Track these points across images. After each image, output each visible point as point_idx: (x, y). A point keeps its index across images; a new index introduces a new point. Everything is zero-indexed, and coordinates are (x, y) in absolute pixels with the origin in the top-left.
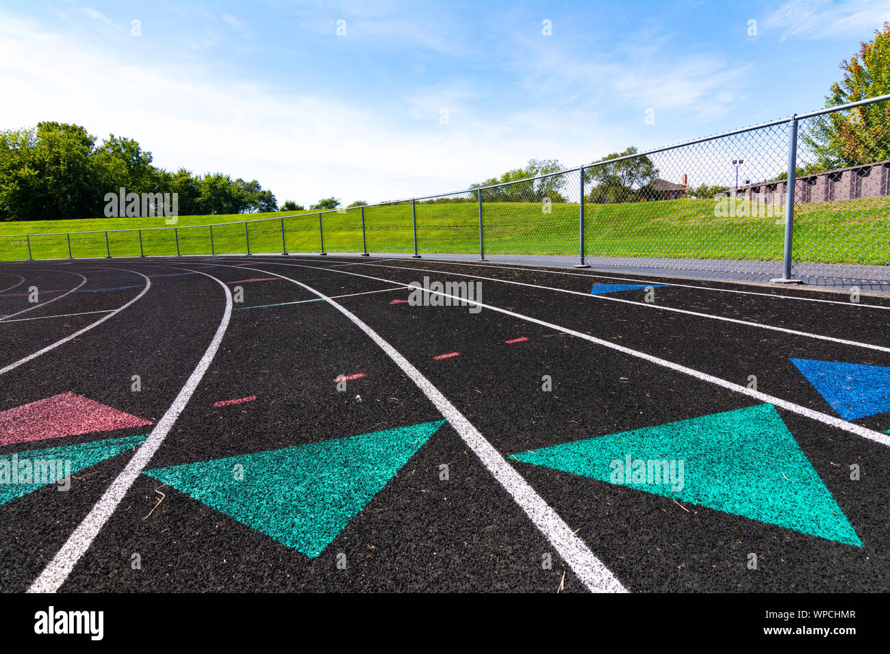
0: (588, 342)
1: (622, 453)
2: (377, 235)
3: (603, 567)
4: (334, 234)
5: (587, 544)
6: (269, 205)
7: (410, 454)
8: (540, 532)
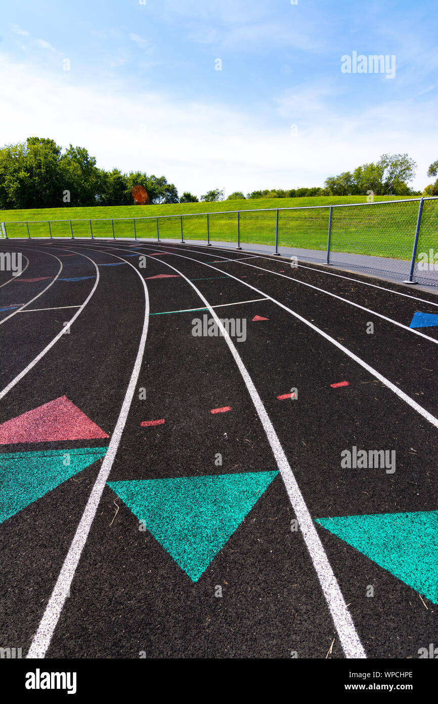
0: (395, 396)
1: (394, 537)
2: (249, 224)
3: (359, 642)
4: (218, 222)
5: (353, 619)
6: (172, 195)
7: (254, 501)
8: (325, 599)
